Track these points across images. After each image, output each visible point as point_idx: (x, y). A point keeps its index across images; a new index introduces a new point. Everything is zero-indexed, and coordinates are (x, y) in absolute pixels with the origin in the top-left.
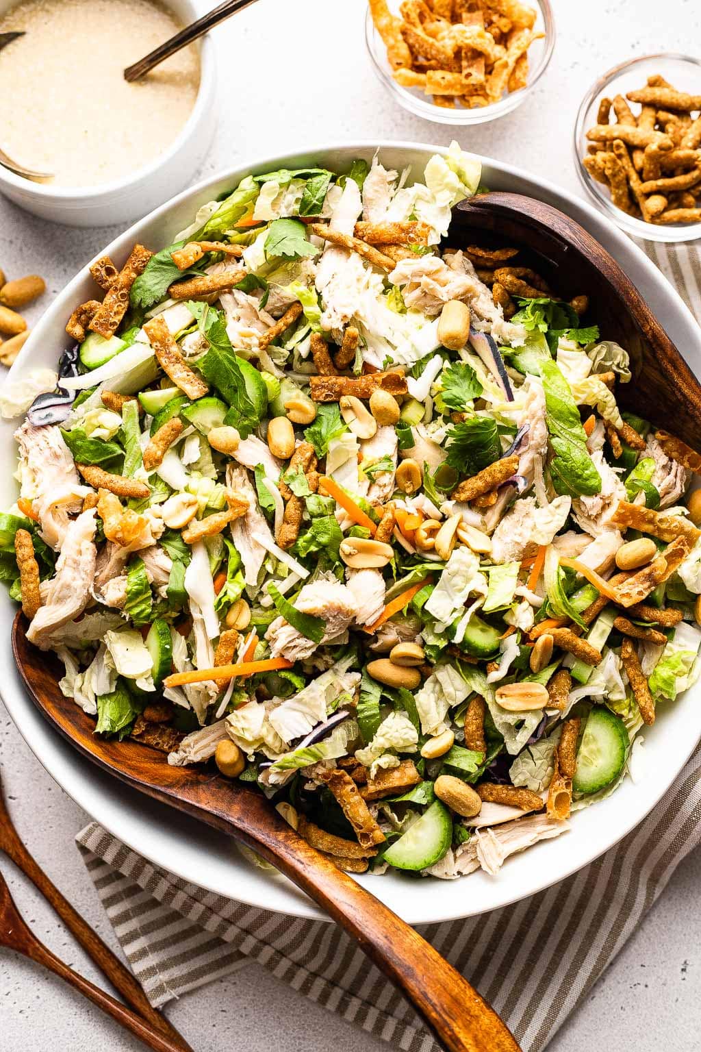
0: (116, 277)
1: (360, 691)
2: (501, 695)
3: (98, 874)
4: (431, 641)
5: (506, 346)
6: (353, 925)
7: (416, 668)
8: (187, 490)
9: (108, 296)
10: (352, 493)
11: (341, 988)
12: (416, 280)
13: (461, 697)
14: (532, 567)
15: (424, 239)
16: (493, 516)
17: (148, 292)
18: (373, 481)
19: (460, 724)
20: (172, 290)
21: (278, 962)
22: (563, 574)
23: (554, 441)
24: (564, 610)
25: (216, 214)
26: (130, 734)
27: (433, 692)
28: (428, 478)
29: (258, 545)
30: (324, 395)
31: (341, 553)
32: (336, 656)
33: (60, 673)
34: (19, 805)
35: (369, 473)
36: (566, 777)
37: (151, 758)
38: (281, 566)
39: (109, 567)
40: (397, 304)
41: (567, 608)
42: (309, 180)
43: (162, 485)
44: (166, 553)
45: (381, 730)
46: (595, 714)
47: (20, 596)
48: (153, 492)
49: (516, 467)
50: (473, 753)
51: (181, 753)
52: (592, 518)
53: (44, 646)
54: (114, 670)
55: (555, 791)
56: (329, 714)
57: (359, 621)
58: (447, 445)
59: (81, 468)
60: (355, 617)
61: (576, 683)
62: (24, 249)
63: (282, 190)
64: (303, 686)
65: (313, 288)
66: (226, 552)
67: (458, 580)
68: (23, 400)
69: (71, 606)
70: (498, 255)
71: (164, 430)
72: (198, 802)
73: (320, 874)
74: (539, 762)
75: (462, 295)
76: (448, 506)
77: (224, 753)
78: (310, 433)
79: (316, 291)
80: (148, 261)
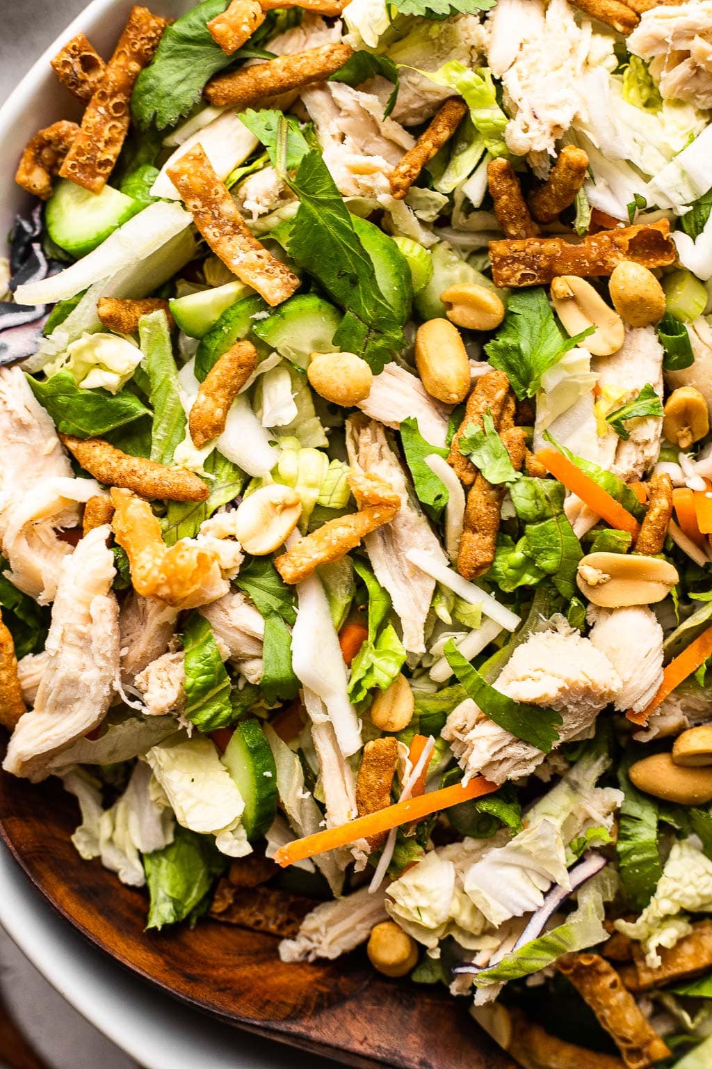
0: (101, 74)
1: (618, 815)
8: (274, 472)
9: (90, 111)
12: (682, 46)
17: (167, 99)
18: (624, 436)
20: (211, 91)
26: (209, 914)
29: (417, 572)
30: (518, 275)
31: (580, 583)
32: (573, 758)
33: (74, 819)
35: (616, 423)
37: (250, 953)
38: (464, 609)
39: (145, 638)
40: (640, 89)
43: (229, 470)
44: (249, 602)
45: (663, 886)
48: (213, 486)
51: (303, 942)
54: (170, 817)
56: (570, 863)
57: (621, 707)
59: (72, 445)
60: (615, 702)
64: (519, 821)
65: (486, 72)
66: (360, 585)
69: (83, 717)
71: (223, 368)
77: (385, 946)
78: (497, 349)
79: (492, 76)
80: (160, 37)
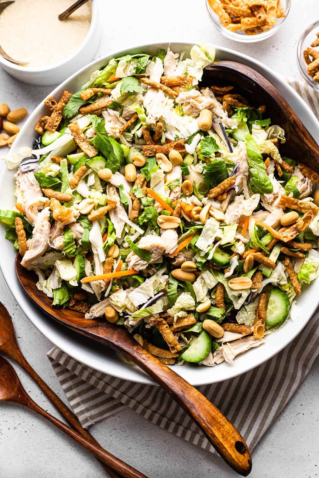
0: (56, 106)
1: (168, 283)
2: (231, 283)
3: (58, 370)
4: (199, 260)
5: (230, 129)
6: (167, 386)
7: (193, 272)
8: (89, 197)
9: (53, 114)
10: (162, 196)
11: (167, 418)
12: (188, 101)
13: (213, 284)
14: (243, 226)
15: (191, 82)
16: (225, 204)
17: (70, 111)
18: (171, 191)
19: (213, 297)
20: (80, 110)
21: (138, 407)
22: (257, 229)
23: (251, 170)
24: (258, 244)
25: (99, 76)
26: (68, 306)
27: (201, 283)
28: (195, 188)
29: (121, 220)
30: (149, 153)
31: (158, 222)
32: (157, 268)
33: (37, 279)
34: (22, 341)
35: (169, 187)
36: (262, 319)
37: (77, 316)
38: (132, 229)
39: (56, 232)
40: (180, 112)
41: (259, 243)
42: (139, 59)
43: (79, 196)
44: (81, 225)
45: (178, 300)
46: (274, 291)
47: (18, 247)
48: (75, 199)
49: (234, 181)
50: (219, 309)
51: (91, 313)
52: (270, 203)
53: (29, 268)
54: (60, 278)
55: (257, 325)
56: (155, 293)
57: (167, 252)
58: (204, 173)
59: (43, 190)
60: (165, 250)
61: (265, 277)
62: (18, 97)
63: (127, 64)
64: (143, 282)
65: (142, 106)
66: (107, 224)
67: (210, 233)
68: (17, 160)
69: (40, 250)
70: (224, 89)
71: (79, 171)
72: (98, 334)
73: (152, 364)
74: (249, 313)
75: (209, 107)
76: (205, 200)
77: (109, 312)
78: (143, 170)
79: (144, 107)
80: (70, 98)
